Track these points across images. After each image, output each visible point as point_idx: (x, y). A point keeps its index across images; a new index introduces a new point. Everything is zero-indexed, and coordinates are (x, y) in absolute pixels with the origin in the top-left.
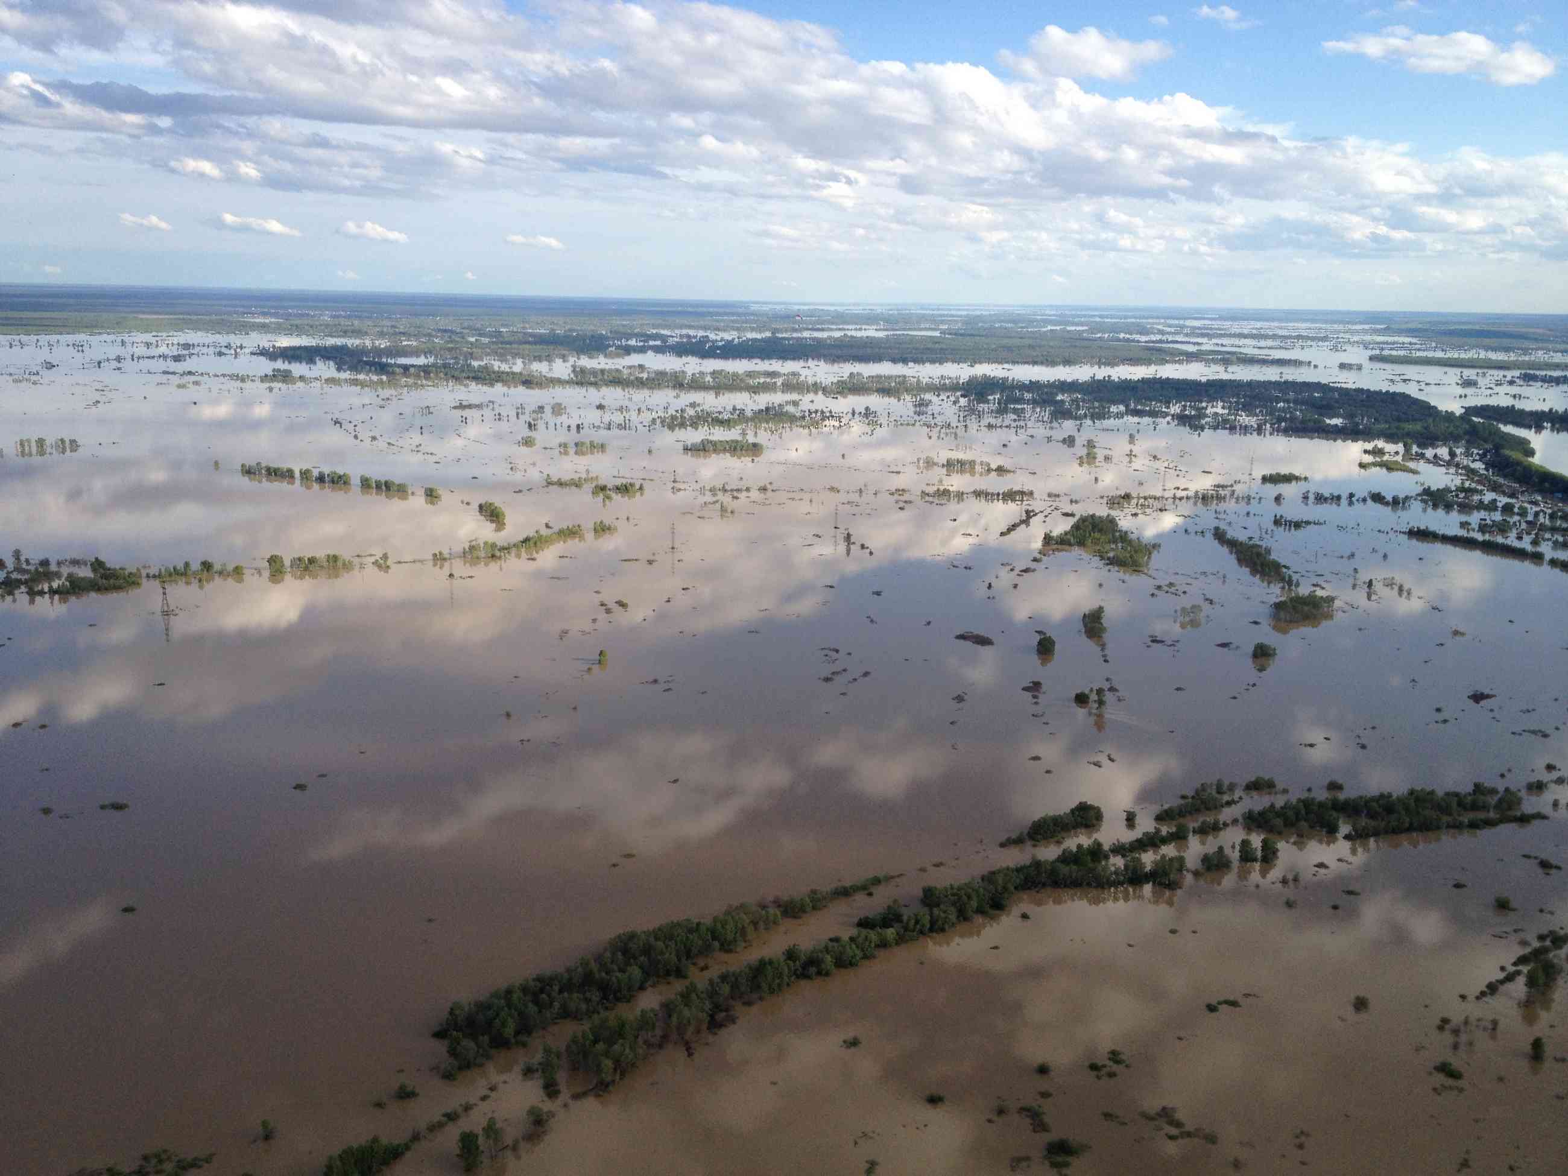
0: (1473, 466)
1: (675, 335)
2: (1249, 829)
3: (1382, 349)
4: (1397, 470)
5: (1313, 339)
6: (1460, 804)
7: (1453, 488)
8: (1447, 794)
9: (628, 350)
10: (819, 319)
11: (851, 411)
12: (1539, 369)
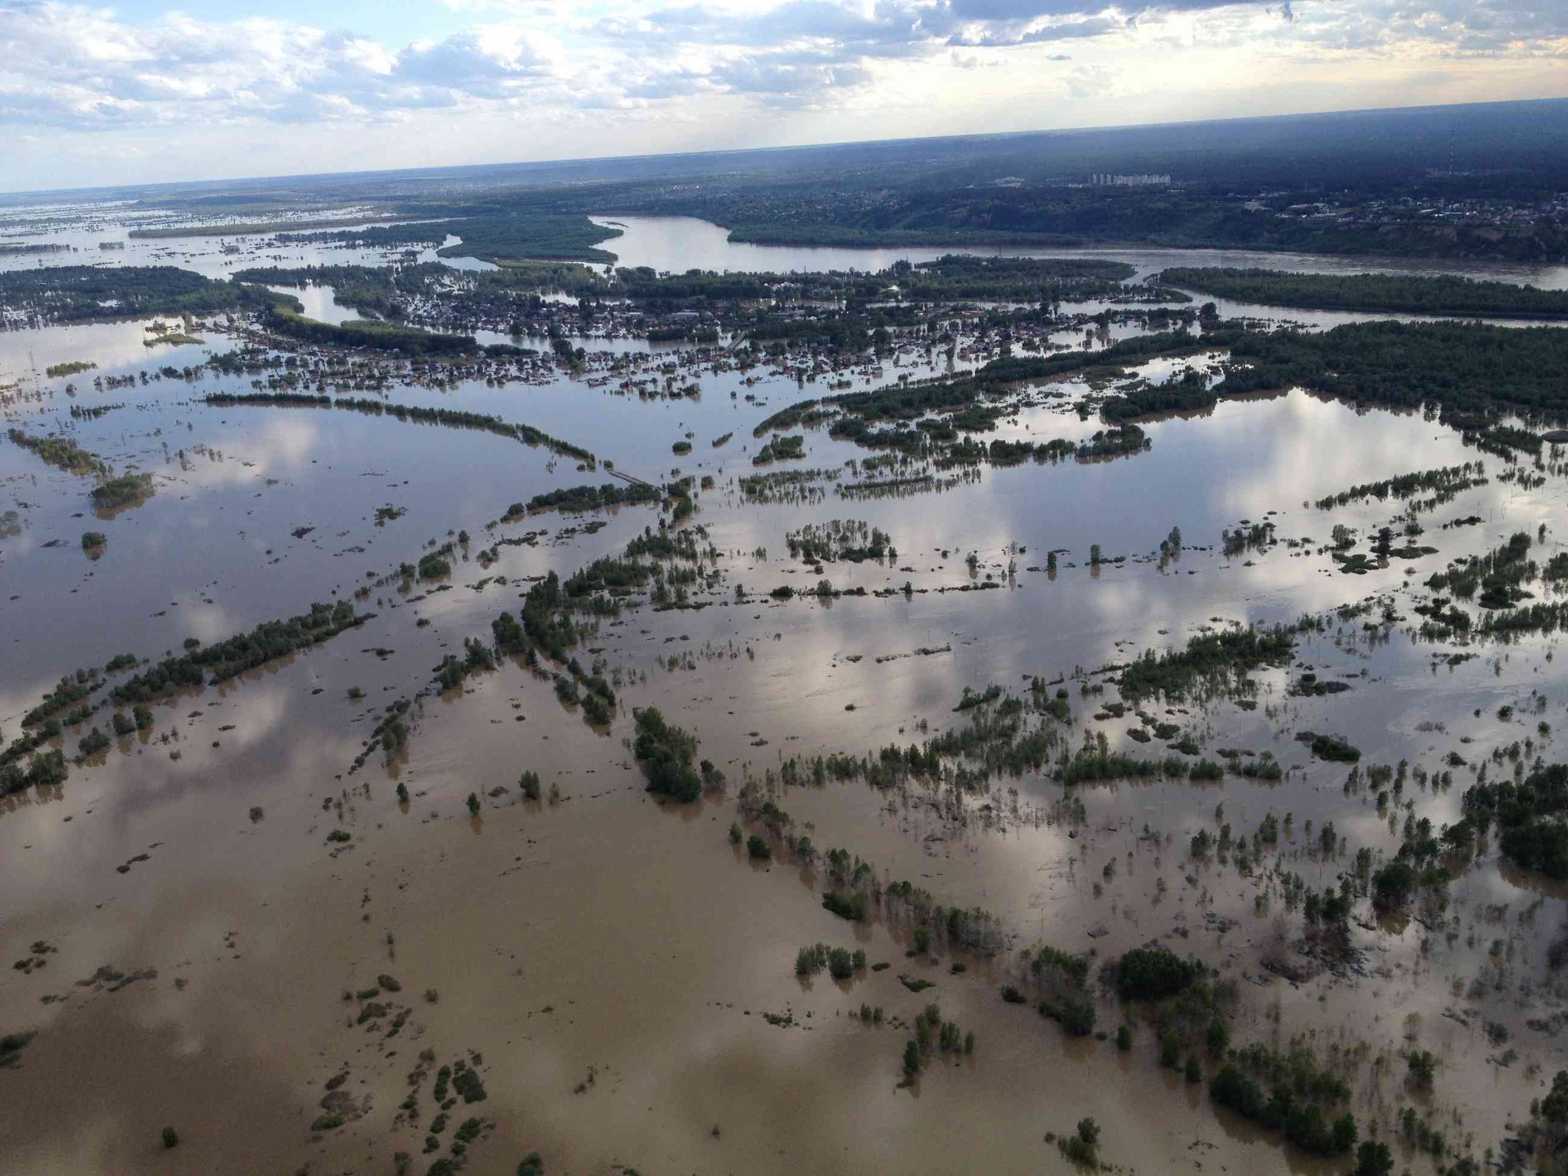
0: (251, 328)
4: (182, 342)
6: (305, 625)
7: (239, 352)
8: (291, 620)
12: (291, 230)
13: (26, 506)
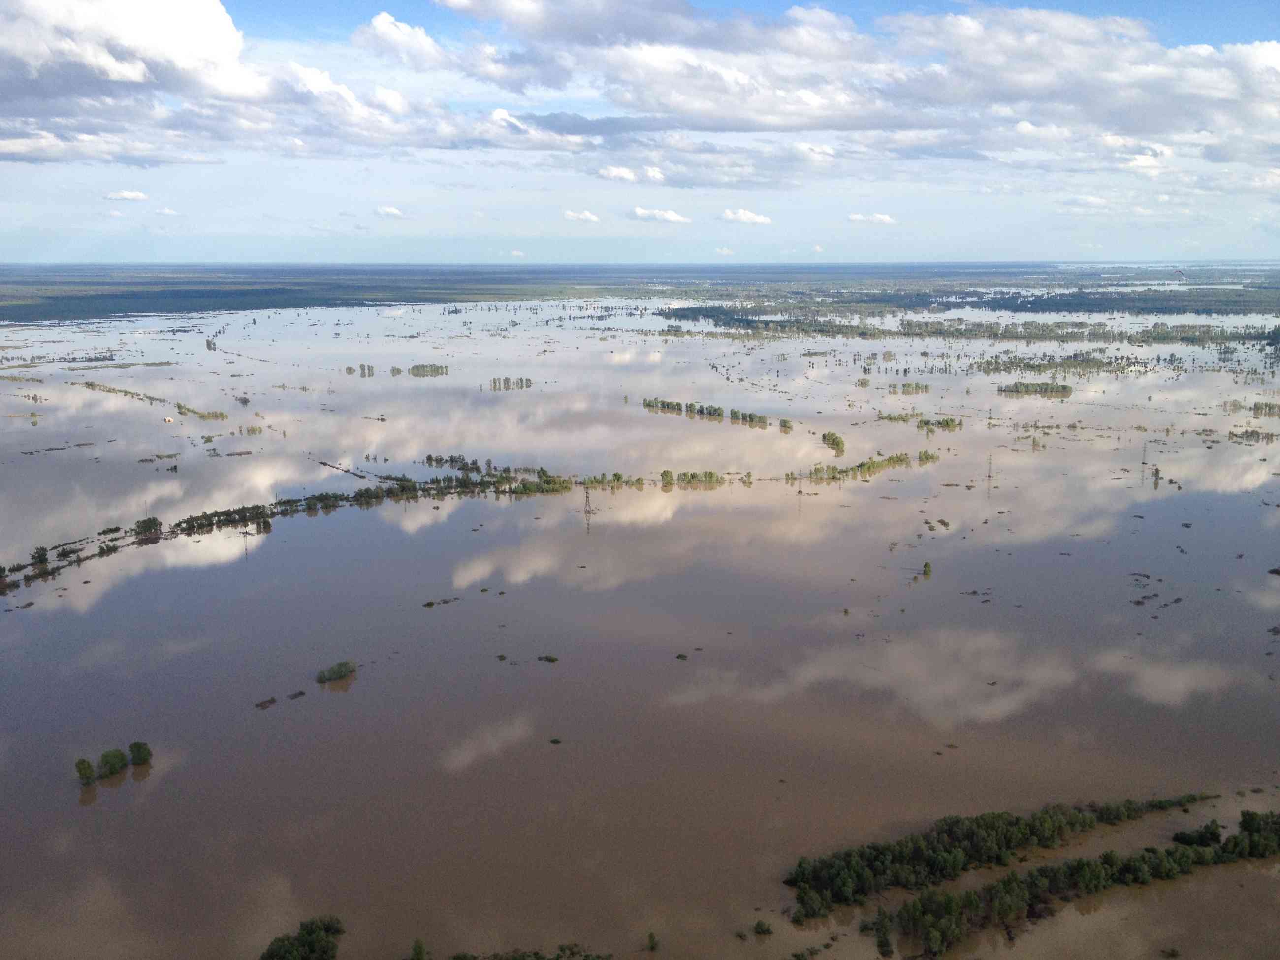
1: (990, 292)
9: (948, 306)
10: (1123, 275)
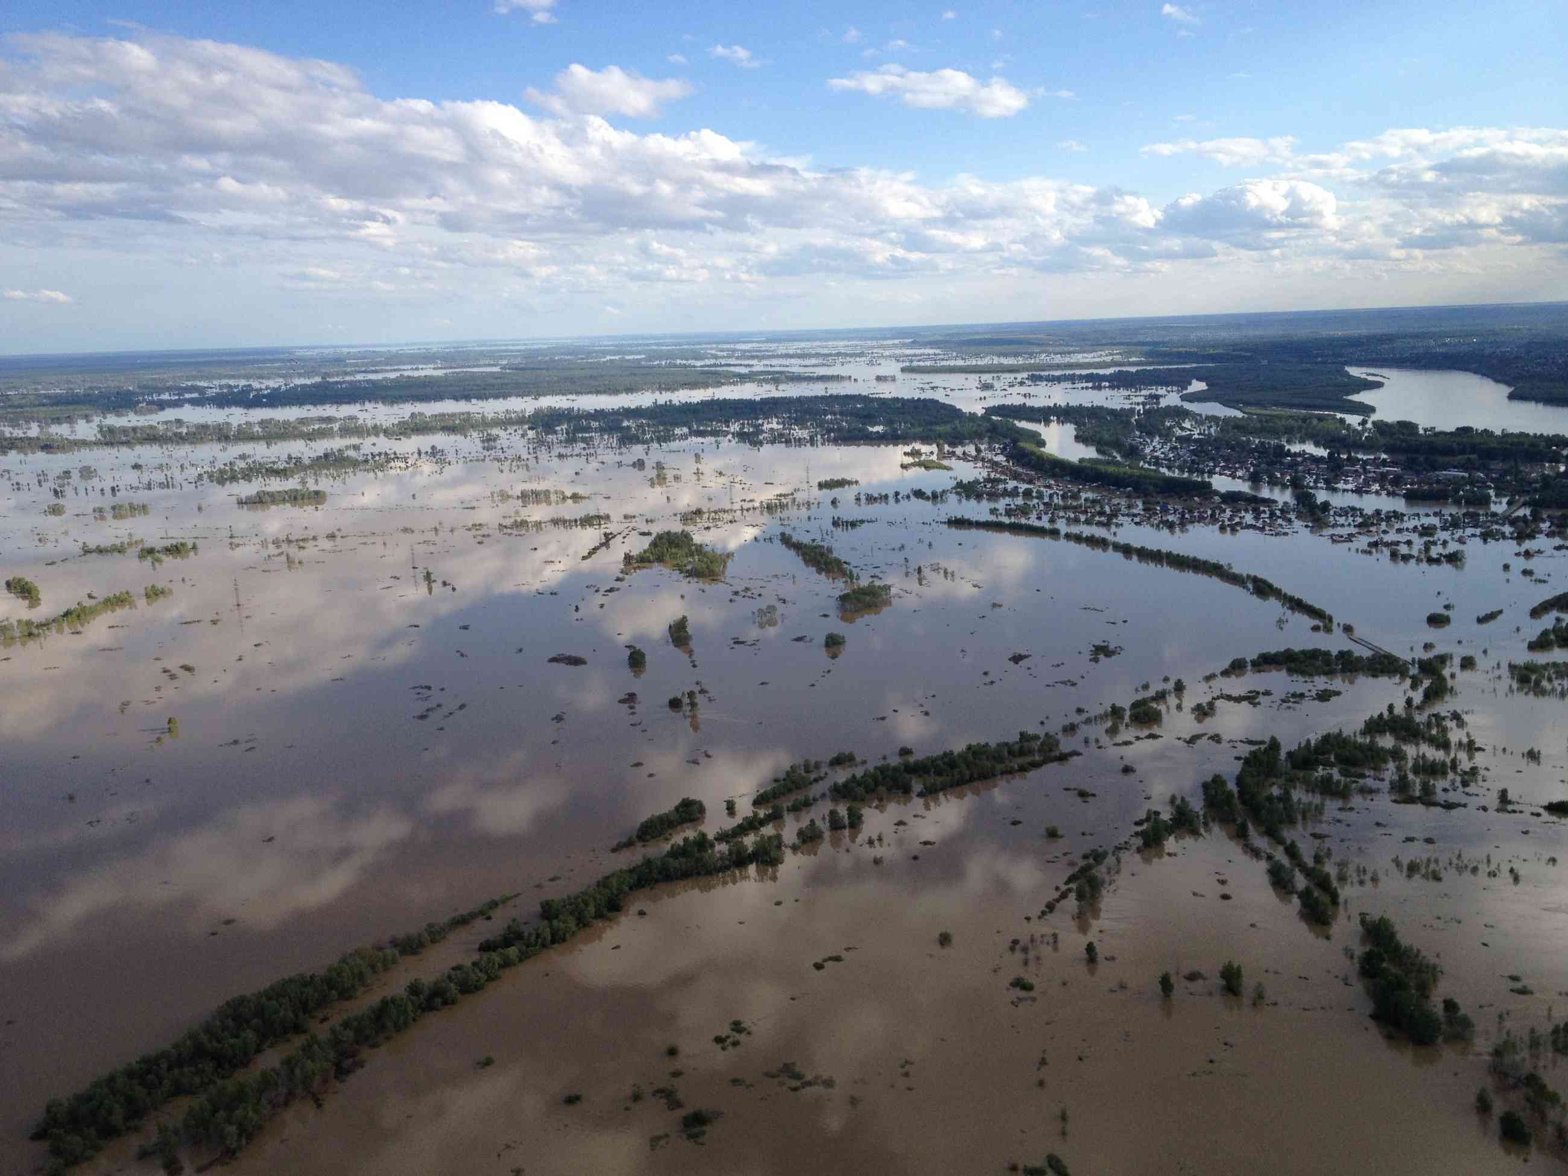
0: (996, 459)
1: (214, 386)
2: (835, 800)
3: (911, 361)
4: (933, 468)
5: (851, 355)
6: (1011, 753)
7: (982, 480)
8: (998, 745)
9: (162, 406)
10: (372, 360)
11: (417, 451)
12: (1043, 370)
13: (784, 602)
